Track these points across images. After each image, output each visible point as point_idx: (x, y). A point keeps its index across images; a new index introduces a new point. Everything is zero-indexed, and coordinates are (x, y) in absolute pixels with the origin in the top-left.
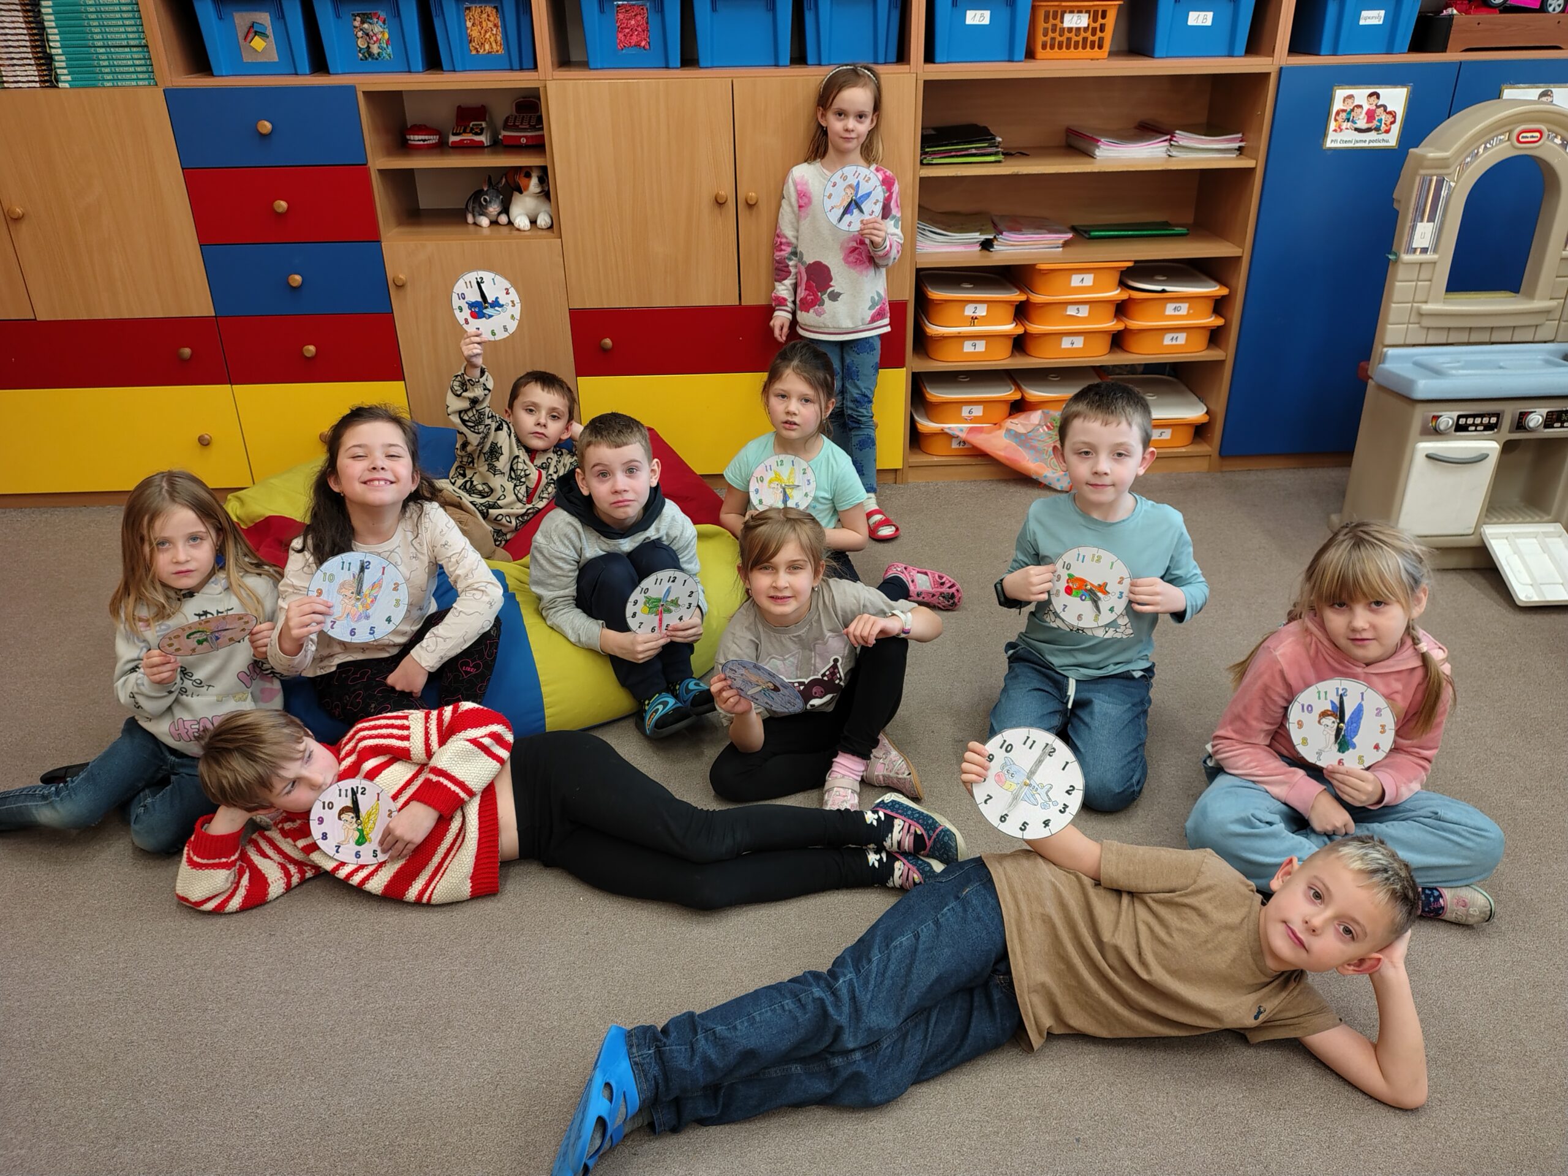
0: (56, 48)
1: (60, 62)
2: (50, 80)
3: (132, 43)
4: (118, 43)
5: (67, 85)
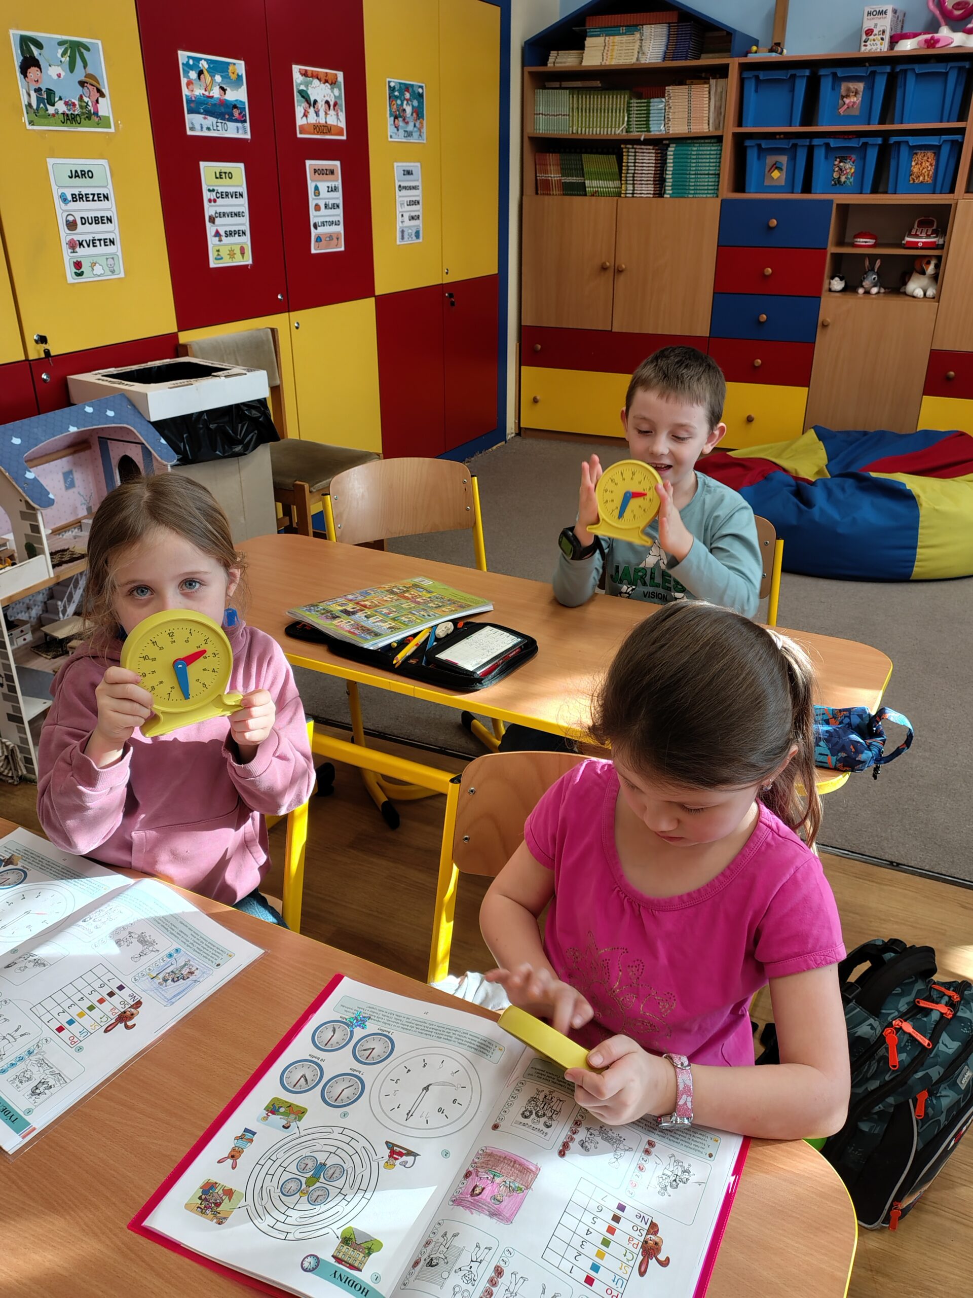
0: (669, 176)
1: (669, 183)
2: (659, 192)
3: (711, 172)
4: (703, 172)
5: (668, 196)
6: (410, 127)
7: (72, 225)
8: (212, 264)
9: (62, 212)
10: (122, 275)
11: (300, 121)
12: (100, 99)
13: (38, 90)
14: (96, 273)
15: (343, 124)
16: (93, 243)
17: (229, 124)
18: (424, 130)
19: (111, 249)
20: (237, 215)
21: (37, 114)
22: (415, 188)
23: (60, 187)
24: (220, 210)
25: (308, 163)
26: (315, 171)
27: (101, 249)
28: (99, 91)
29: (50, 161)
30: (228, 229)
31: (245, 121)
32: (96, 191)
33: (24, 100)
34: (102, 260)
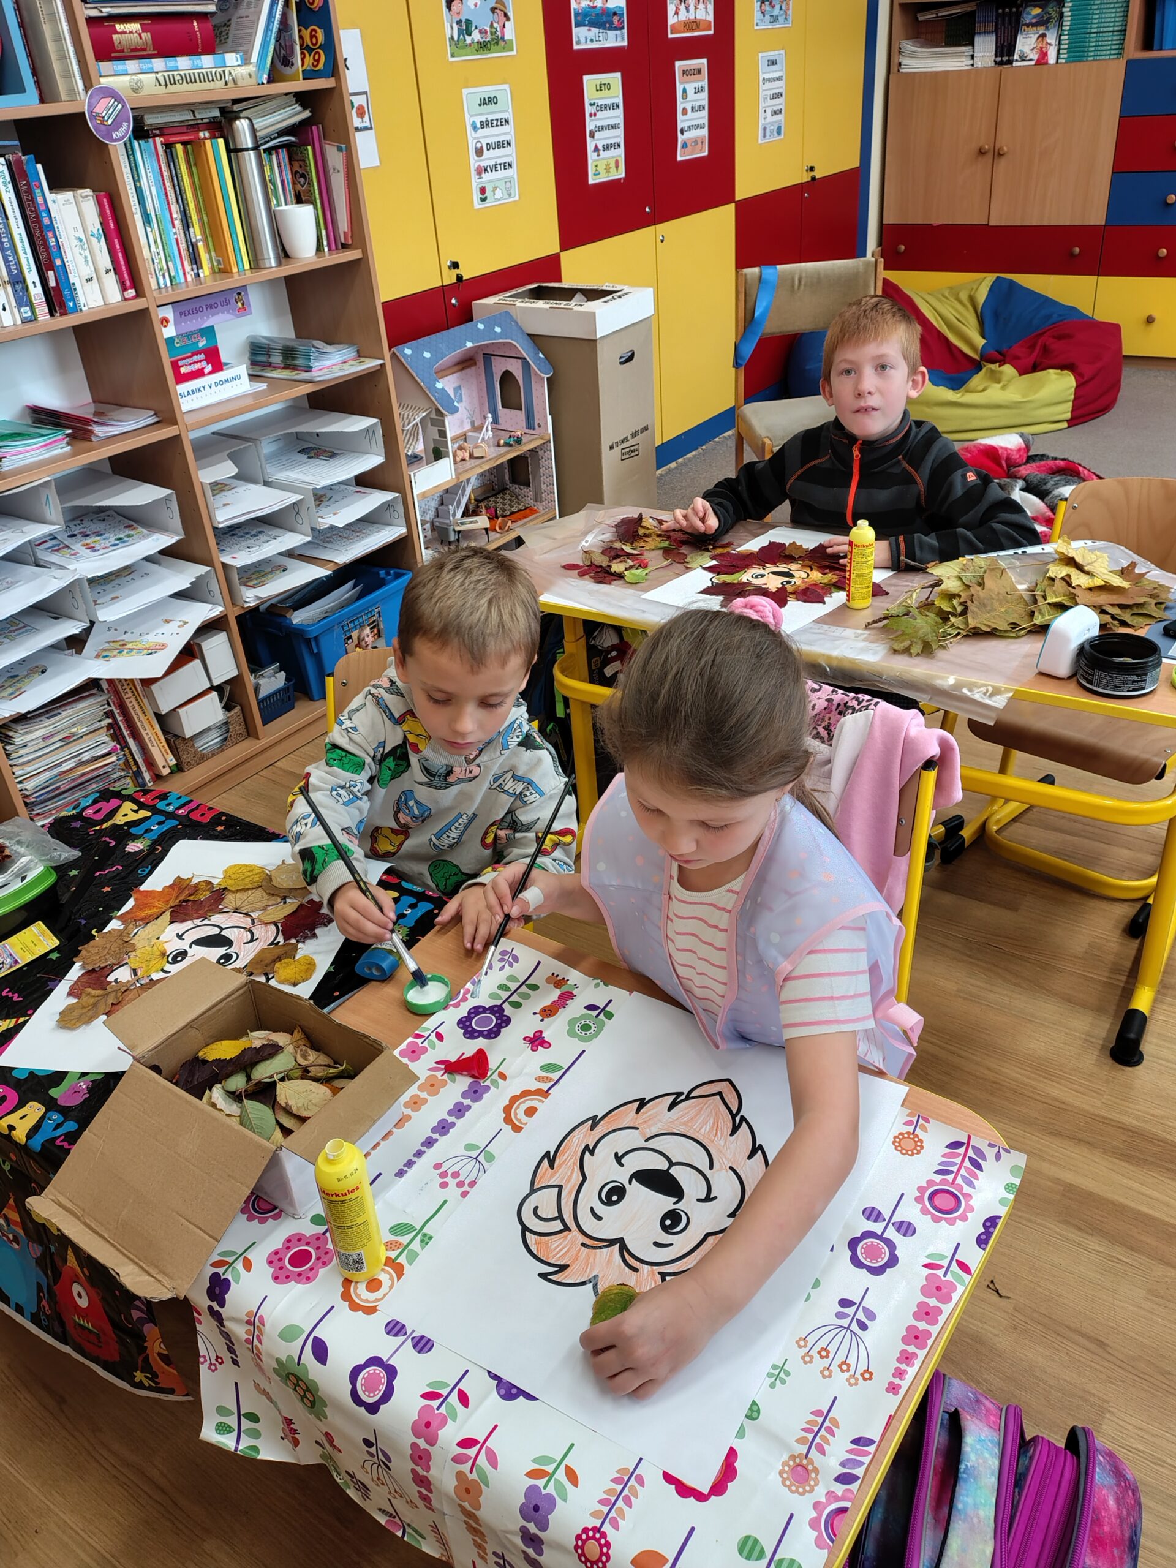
0: (1065, 37)
1: (1064, 45)
3: (1115, 29)
4: (1106, 29)
5: (1063, 61)
6: (776, 12)
7: (479, 152)
8: (592, 180)
9: (474, 139)
10: (517, 198)
11: (672, 20)
12: (507, 24)
13: (459, 22)
14: (496, 197)
15: (711, 18)
16: (495, 168)
17: (609, 32)
18: (790, 12)
19: (510, 172)
20: (614, 127)
21: (457, 45)
22: (779, 79)
23: (472, 116)
24: (600, 123)
25: (678, 64)
26: (684, 72)
27: (502, 174)
28: (506, 15)
29: (465, 91)
30: (605, 142)
31: (623, 28)
32: (499, 116)
33: (448, 36)
34: (501, 184)
